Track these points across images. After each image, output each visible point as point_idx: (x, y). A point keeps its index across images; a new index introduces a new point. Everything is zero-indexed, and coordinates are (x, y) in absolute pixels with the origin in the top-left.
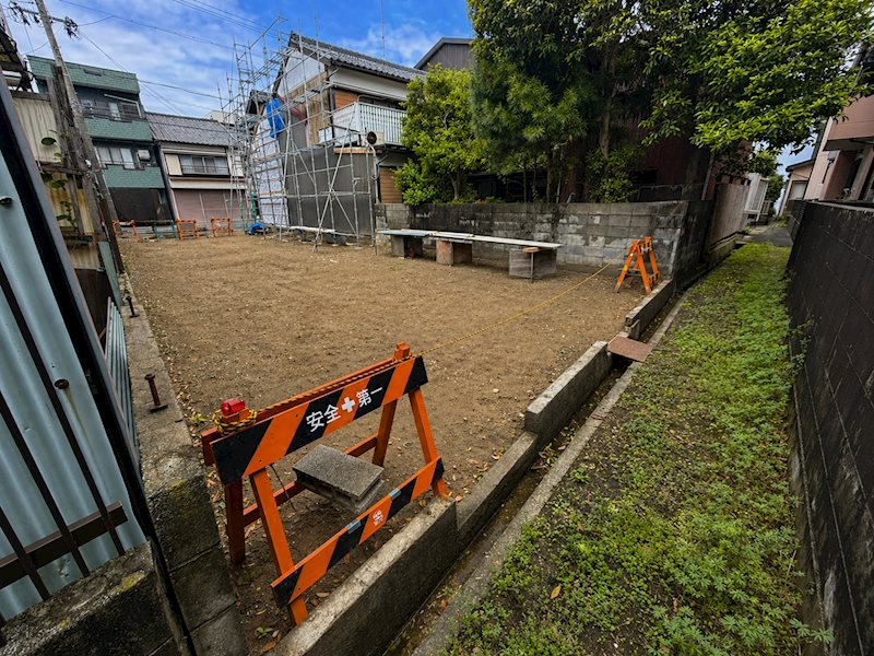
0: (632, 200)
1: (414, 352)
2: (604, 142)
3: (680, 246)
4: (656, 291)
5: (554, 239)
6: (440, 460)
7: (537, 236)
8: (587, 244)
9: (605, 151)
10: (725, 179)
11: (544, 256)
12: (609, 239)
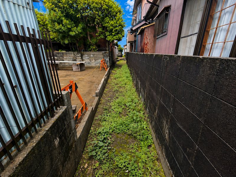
0: (98, 51)
1: (74, 82)
2: (89, 37)
3: (109, 61)
4: (108, 70)
5: (83, 61)
6: (85, 103)
7: (78, 60)
8: (91, 61)
9: (89, 39)
10: (113, 47)
11: (82, 65)
12: (95, 60)
